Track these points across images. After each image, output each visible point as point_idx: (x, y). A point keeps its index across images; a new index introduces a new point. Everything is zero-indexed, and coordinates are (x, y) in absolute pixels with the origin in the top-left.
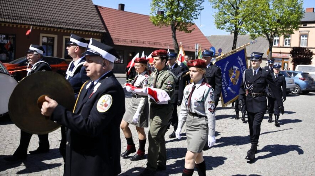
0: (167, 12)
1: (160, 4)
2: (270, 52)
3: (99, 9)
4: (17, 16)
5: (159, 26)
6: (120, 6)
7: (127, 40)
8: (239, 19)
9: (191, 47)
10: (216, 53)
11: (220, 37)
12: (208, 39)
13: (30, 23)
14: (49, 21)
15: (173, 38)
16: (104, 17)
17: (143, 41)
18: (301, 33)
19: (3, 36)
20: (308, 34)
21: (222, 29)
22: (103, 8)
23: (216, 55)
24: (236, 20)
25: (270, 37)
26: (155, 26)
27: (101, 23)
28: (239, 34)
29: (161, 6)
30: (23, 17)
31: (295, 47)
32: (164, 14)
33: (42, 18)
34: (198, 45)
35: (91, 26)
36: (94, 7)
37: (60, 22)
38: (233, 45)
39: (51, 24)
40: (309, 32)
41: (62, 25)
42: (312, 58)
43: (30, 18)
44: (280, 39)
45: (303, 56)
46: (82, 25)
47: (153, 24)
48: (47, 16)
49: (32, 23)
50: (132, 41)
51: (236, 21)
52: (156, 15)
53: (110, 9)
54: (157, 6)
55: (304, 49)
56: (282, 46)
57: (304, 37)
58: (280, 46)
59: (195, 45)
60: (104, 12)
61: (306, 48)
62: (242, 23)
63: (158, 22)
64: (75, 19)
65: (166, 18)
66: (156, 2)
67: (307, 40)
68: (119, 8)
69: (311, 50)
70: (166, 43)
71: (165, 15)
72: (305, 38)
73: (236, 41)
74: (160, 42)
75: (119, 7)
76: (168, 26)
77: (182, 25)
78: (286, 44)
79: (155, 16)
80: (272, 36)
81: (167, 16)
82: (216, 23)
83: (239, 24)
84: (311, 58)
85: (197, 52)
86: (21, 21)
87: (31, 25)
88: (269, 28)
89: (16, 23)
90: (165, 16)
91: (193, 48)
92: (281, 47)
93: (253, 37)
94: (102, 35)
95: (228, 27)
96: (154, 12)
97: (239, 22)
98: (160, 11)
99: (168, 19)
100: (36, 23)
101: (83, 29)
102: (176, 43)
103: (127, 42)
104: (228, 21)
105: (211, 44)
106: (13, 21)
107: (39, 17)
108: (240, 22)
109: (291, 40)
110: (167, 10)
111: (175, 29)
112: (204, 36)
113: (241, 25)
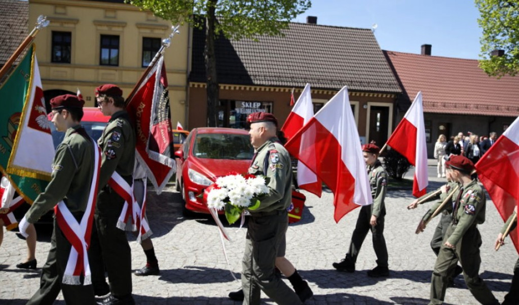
0: (512, 50)
1: (498, 37)
3: (389, 55)
4: (275, 77)
5: (498, 77)
6: (424, 48)
7: (436, 104)
13: (291, 85)
14: (317, 79)
16: (398, 68)
17: (466, 104)
19: (258, 104)
22: (396, 54)
26: (489, 76)
27: (394, 78)
29: (502, 41)
30: (283, 77)
32: (508, 54)
33: (307, 76)
35: (378, 83)
36: (382, 53)
37: (332, 80)
39: (319, 84)
41: (334, 84)
43: (291, 78)
46: (364, 82)
47: (486, 74)
48: (313, 73)
49: (294, 84)
50: (447, 105)
52: (491, 57)
53: (407, 54)
54: (492, 42)
60: (398, 59)
63: (496, 69)
64: (354, 74)
65: (511, 61)
66: (490, 35)
68: (422, 52)
70: (509, 105)
71: (510, 56)
74: (499, 104)
75: (422, 50)
76: (516, 75)
79: (489, 58)
81: (513, 58)
86: (280, 82)
87: (292, 87)
89: (274, 86)
90: (509, 58)
94: (395, 96)
96: (488, 52)
98: (498, 49)
99: (514, 62)
100: (299, 83)
101: (366, 89)
106: (270, 83)
107: (303, 74)
110: (513, 47)
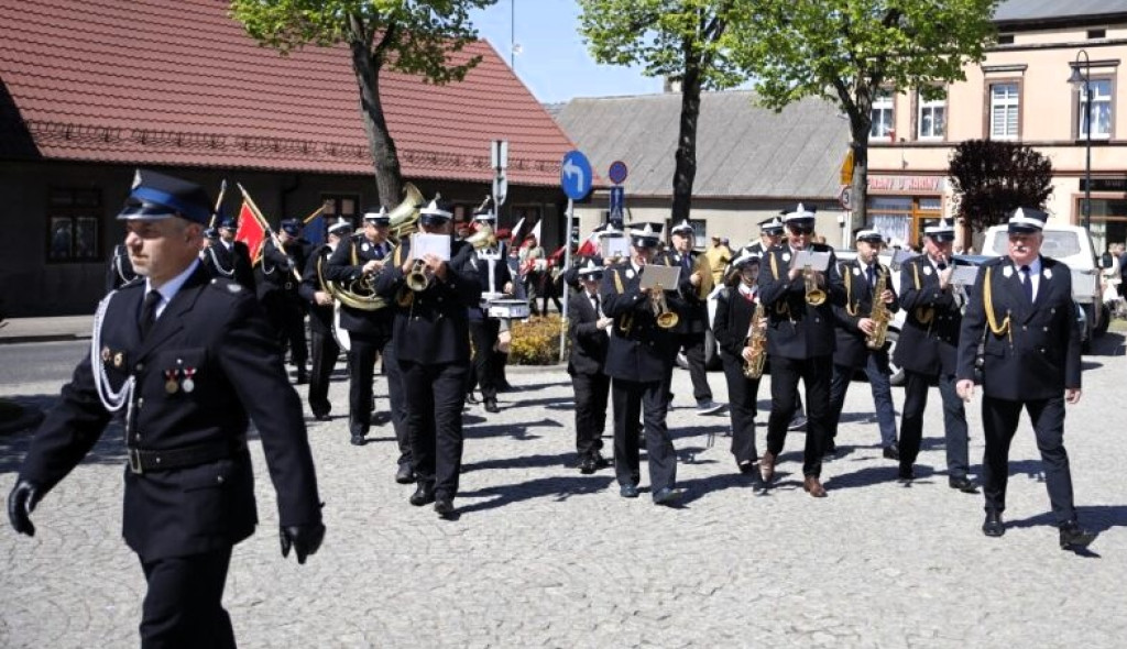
2: (858, 170)
7: (115, 133)
8: (702, 11)
9: (469, 160)
10: (595, 183)
11: (612, 107)
12: (558, 119)
15: (366, 114)
18: (989, 75)
20: (1022, 79)
21: (620, 62)
23: (597, 192)
24: (687, 16)
25: (853, 97)
28: (704, 85)
31: (971, 142)
34: (504, 146)
38: (682, 142)
40: (1024, 69)
42: (1050, 191)
44: (895, 105)
45: (1010, 184)
51: (690, 20)
55: (1010, 146)
56: (908, 139)
57: (1007, 94)
58: (898, 140)
59: (489, 149)
61: (1020, 145)
62: (717, 27)
67: (1020, 107)
69: (1045, 152)
70: (315, 138)
72: (1007, 100)
73: (695, 123)
77: (412, 42)
78: (924, 130)
80: (862, 91)
82: (587, 32)
83: (705, 35)
84: (1046, 188)
85: (500, 180)
88: (846, 54)
91: (479, 164)
92: (903, 145)
93: (776, 96)
95: (651, 53)
97: (703, 21)
102: (382, 140)
103: (119, 141)
104: (651, 22)
105: (574, 142)
108: (707, 25)
109: (947, 108)
111: (376, 62)
112: (536, 102)
113: (716, 38)
